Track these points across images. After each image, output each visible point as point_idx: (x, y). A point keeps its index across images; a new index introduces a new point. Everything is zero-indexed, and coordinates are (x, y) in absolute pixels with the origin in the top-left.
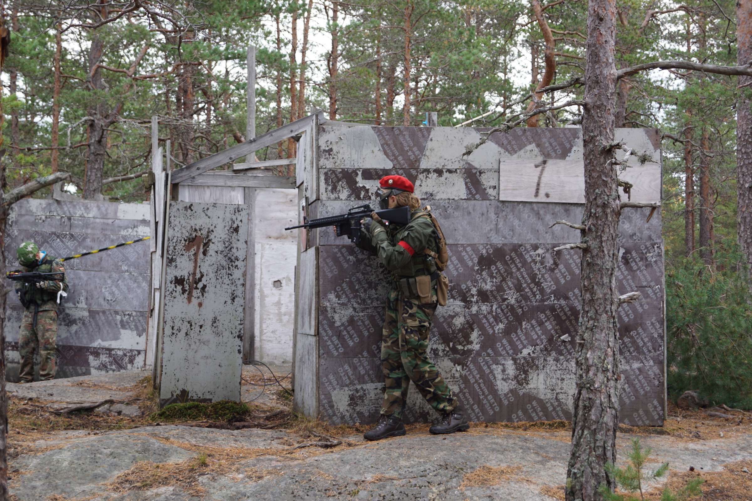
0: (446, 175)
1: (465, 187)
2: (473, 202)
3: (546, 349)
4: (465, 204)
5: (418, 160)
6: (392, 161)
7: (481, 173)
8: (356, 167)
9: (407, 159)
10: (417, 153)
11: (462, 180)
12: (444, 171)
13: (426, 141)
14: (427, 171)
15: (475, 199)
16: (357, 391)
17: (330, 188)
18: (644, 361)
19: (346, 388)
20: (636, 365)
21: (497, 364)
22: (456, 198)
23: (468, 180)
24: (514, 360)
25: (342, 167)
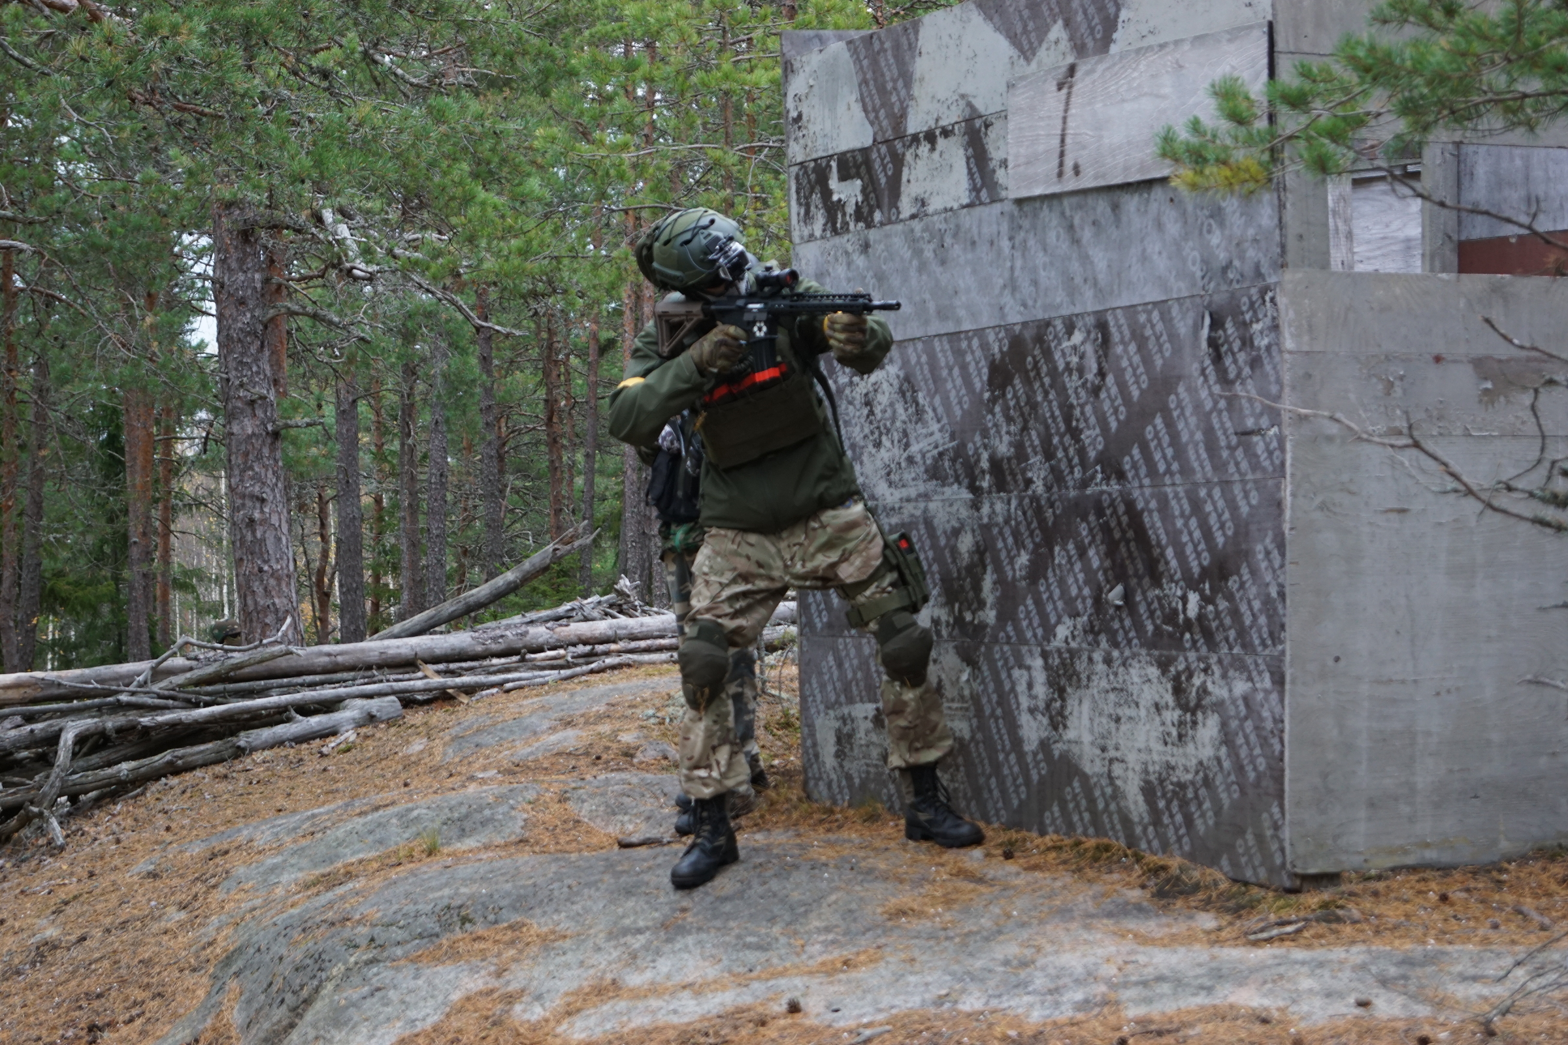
0: (941, 142)
1: (965, 171)
2: (978, 211)
3: (1092, 630)
4: (968, 219)
5: (903, 115)
6: (872, 124)
7: (987, 126)
8: (830, 152)
9: (890, 115)
10: (903, 93)
11: (961, 152)
12: (938, 132)
13: (913, 57)
14: (915, 138)
15: (981, 204)
16: (843, 719)
17: (802, 211)
18: (1254, 674)
19: (831, 712)
20: (1241, 687)
21: (1020, 667)
22: (956, 206)
23: (970, 151)
24: (1045, 655)
25: (815, 156)
